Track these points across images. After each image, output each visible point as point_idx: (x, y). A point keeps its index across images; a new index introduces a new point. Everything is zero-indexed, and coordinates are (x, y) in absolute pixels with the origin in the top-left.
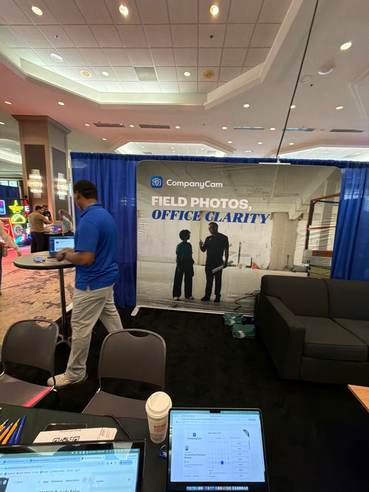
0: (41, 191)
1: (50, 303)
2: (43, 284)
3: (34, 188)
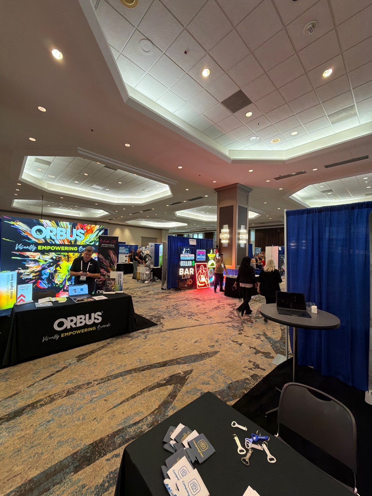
0: (227, 241)
1: (255, 349)
2: (241, 326)
3: (223, 239)
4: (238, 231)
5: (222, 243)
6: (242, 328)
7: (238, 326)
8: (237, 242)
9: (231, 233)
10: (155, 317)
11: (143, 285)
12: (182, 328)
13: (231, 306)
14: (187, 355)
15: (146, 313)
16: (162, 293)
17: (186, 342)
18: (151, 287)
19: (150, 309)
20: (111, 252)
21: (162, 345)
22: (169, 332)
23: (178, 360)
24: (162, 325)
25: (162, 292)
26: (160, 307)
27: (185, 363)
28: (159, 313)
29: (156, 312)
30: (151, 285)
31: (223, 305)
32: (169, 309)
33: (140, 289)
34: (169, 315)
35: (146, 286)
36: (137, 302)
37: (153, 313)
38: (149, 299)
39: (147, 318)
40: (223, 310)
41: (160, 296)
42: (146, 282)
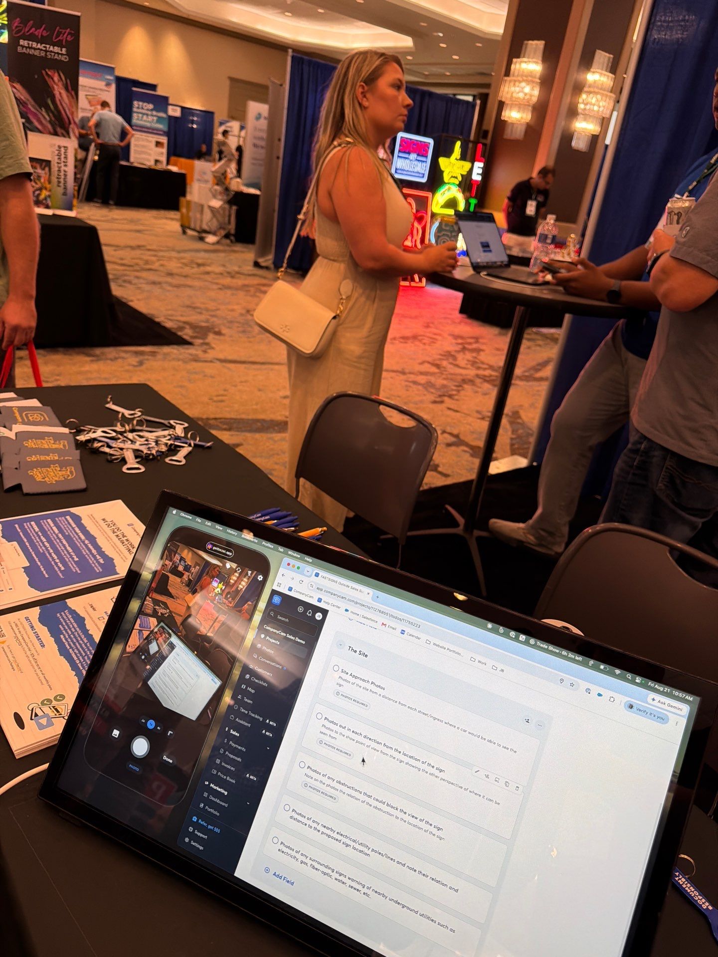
0: (526, 117)
1: (457, 436)
2: (454, 388)
3: (512, 106)
4: (575, 76)
5: (505, 122)
6: (454, 393)
7: (444, 386)
8: (562, 123)
9: (547, 82)
10: (193, 326)
11: (199, 245)
12: (263, 363)
13: (460, 341)
14: (244, 416)
15: (170, 312)
16: (250, 275)
17: (259, 393)
18: (222, 255)
19: (188, 307)
20: (56, 78)
21: (181, 387)
22: (218, 364)
23: (212, 422)
24: (207, 347)
25: (250, 273)
26: (222, 307)
27: (230, 429)
28: (215, 319)
29: (203, 317)
30: (224, 251)
31: (435, 334)
32: (249, 317)
33: (182, 255)
34: (241, 329)
35: (206, 251)
36: (154, 283)
37: (194, 318)
38: (196, 283)
39: (169, 324)
40: (427, 347)
41: (239, 282)
42: (211, 239)
